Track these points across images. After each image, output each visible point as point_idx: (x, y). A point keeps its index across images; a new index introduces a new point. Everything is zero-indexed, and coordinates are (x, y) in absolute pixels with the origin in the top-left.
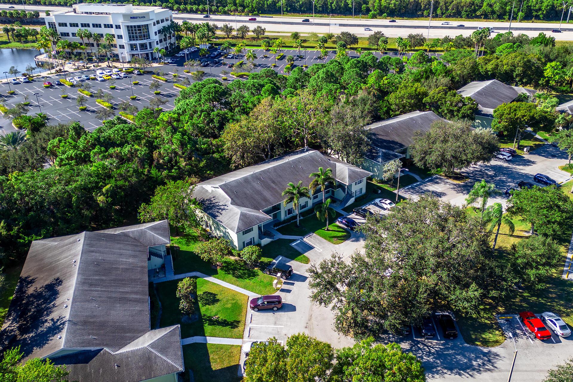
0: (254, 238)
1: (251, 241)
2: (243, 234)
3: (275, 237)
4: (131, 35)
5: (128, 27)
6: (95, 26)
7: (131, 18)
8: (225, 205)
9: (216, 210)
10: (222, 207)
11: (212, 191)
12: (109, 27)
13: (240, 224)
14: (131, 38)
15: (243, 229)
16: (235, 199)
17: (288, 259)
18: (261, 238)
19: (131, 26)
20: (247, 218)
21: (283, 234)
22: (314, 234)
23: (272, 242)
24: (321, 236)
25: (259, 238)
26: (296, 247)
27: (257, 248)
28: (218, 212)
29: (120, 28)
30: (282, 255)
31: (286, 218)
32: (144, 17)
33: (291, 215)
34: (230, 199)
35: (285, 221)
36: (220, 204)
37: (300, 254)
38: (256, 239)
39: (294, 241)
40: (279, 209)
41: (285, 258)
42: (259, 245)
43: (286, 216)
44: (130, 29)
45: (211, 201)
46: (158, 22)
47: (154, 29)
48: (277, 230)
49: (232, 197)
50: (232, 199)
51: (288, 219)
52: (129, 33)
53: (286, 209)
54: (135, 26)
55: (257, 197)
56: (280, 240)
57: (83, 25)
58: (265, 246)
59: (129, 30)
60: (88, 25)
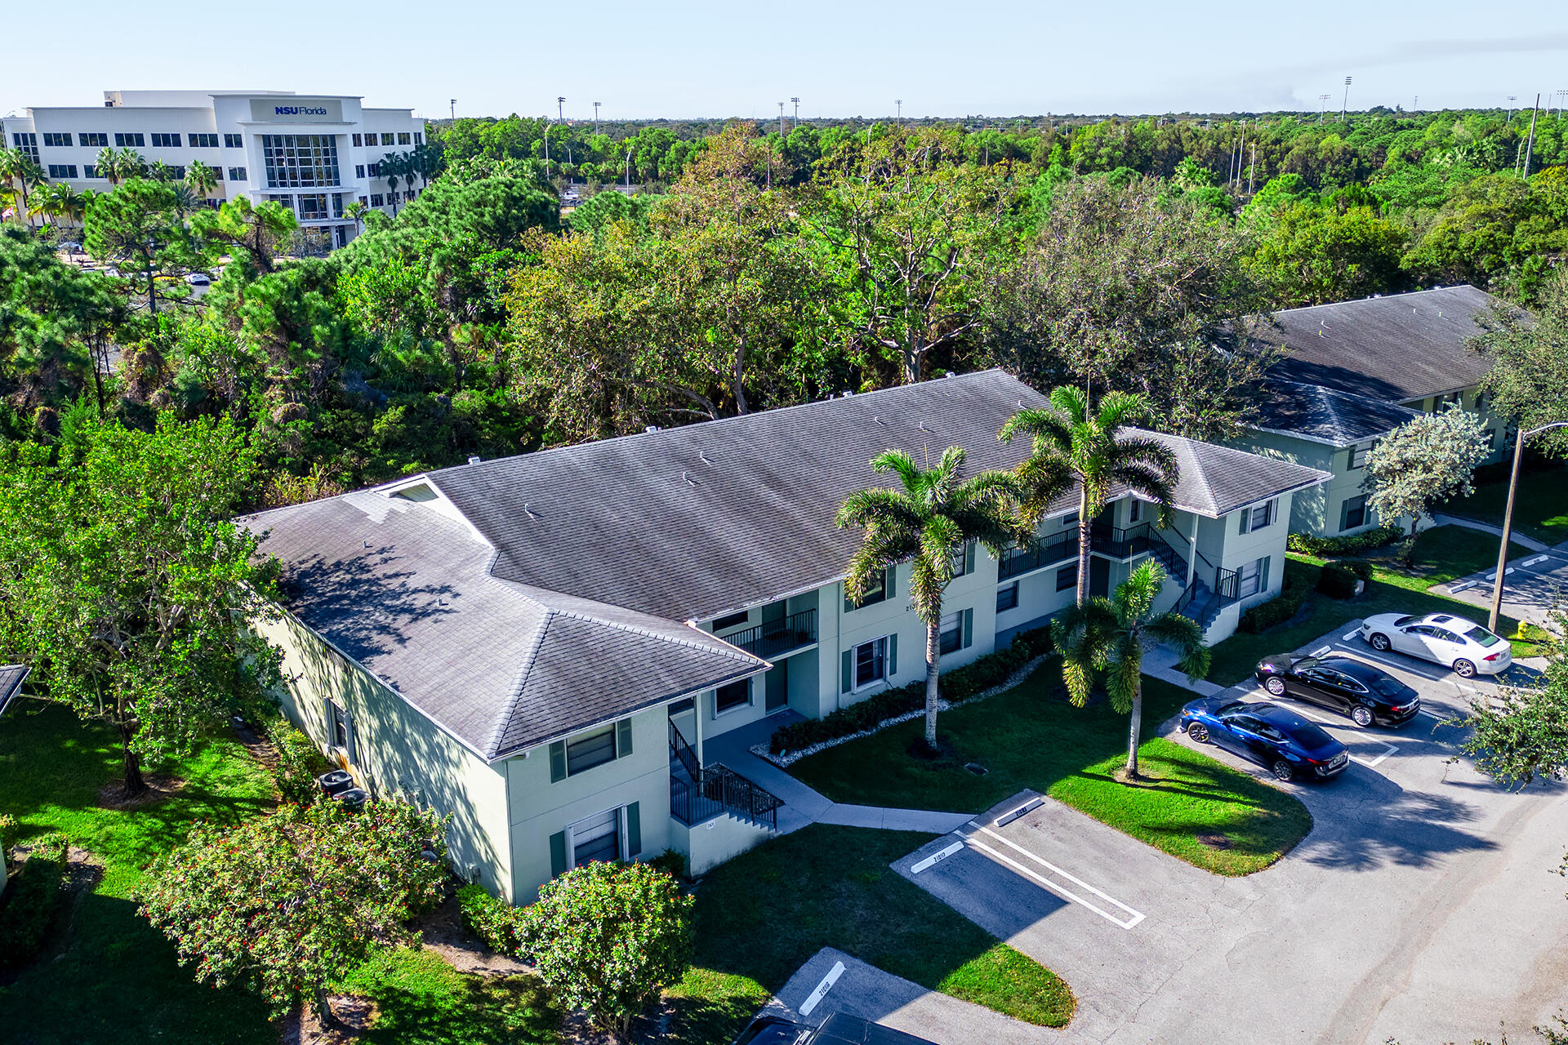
0: (634, 809)
1: (615, 835)
2: (557, 774)
3: (781, 812)
4: (276, 167)
5: (266, 139)
6: (162, 140)
7: (278, 111)
8: (444, 589)
9: (381, 617)
10: (421, 600)
11: (392, 514)
12: (204, 145)
13: (531, 695)
14: (276, 177)
15: (552, 724)
16: (526, 550)
17: (895, 984)
18: (685, 811)
19: (278, 139)
20: (588, 654)
21: (840, 797)
22: (1050, 803)
23: (763, 847)
24: (1100, 817)
25: (675, 812)
26: (939, 888)
27: (658, 881)
28: (383, 629)
29: (239, 144)
30: (843, 945)
31: (847, 700)
32: (323, 112)
33: (876, 686)
34: (490, 549)
35: (839, 722)
36: (412, 583)
37: (980, 941)
38: (655, 822)
39: (918, 842)
40: (807, 636)
41: (869, 976)
42: (672, 861)
43: (847, 688)
44: (274, 148)
45: (364, 569)
46: (371, 140)
47: (352, 157)
48: (794, 770)
49: (507, 537)
50: (502, 547)
51: (859, 706)
52: (269, 162)
53: (853, 640)
54: (289, 138)
55: (666, 545)
56: (815, 832)
57: (122, 139)
58: (717, 873)
59: (268, 153)
60: (139, 140)
